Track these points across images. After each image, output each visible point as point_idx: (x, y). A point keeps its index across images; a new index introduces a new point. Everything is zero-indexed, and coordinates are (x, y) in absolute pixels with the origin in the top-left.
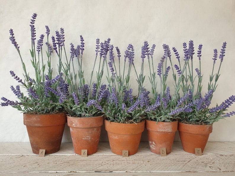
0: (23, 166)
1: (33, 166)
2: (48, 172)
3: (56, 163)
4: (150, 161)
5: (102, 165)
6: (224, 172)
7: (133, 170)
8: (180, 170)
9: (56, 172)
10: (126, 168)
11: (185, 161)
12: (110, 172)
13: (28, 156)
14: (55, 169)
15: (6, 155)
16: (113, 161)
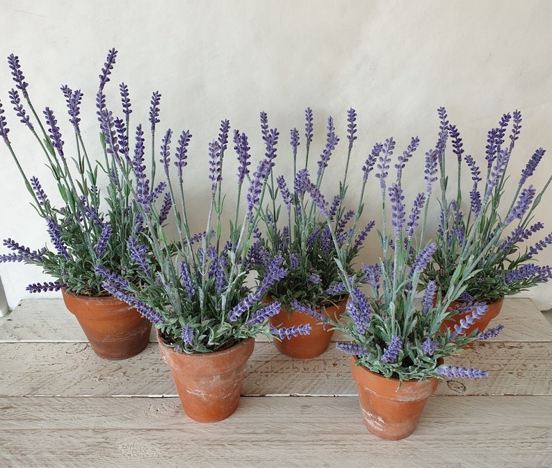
1: (117, 379)
4: (337, 363)
6: (469, 397)
7: (303, 389)
9: (161, 396)
12: (261, 396)
14: (159, 388)
15: (54, 343)
16: (267, 362)
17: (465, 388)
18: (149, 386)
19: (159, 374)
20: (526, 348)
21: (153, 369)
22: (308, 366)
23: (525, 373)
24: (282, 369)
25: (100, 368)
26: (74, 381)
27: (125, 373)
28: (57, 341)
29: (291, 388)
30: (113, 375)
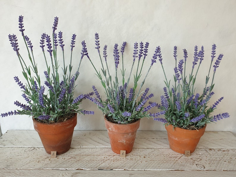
0: (37, 161)
1: (46, 162)
2: (59, 170)
4: (146, 156)
5: (104, 161)
6: (207, 171)
7: (130, 168)
8: (170, 168)
9: (65, 169)
11: (176, 157)
12: (111, 170)
13: (39, 148)
14: (65, 166)
15: (20, 147)
16: (114, 156)
17: (204, 168)
18: (60, 165)
19: (65, 160)
20: (231, 152)
21: (62, 158)
22: (133, 158)
23: (232, 162)
24: (121, 159)
25: (39, 158)
26: (27, 163)
27: (50, 160)
28: (21, 146)
29: (125, 167)
30: (44, 160)
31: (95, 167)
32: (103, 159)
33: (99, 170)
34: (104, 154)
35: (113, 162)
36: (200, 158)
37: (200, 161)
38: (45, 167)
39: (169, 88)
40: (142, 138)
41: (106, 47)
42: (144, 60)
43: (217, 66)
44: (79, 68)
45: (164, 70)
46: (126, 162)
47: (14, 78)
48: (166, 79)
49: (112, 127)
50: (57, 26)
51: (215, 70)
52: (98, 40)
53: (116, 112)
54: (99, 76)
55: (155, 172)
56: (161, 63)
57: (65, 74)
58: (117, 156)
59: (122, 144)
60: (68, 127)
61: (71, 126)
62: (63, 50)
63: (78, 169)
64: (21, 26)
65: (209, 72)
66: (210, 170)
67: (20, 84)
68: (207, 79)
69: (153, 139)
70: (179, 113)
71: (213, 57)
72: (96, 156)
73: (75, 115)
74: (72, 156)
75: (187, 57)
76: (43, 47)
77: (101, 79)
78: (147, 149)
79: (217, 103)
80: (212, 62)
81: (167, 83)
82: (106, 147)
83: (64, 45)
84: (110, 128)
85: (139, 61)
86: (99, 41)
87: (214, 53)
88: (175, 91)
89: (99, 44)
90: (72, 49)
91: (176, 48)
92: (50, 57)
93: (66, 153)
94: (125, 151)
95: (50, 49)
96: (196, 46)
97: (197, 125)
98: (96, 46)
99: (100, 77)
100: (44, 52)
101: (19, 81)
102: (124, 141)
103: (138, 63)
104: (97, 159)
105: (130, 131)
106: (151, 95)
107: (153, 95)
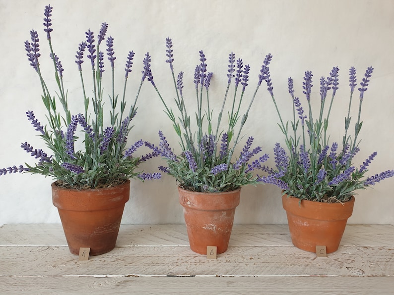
0: (51, 265)
1: (69, 266)
2: (93, 277)
3: (104, 261)
4: (253, 257)
5: (177, 264)
6: (370, 278)
7: (227, 272)
8: (301, 273)
9: (105, 276)
10: (216, 270)
11: (308, 258)
12: (191, 276)
13: (58, 247)
14: (104, 271)
15: (22, 247)
16: (195, 257)
17: (363, 272)
18: (95, 270)
19: (105, 263)
21: (100, 261)
22: (230, 259)
24: (208, 261)
25: (56, 260)
26: (31, 268)
27: (76, 263)
28: (24, 245)
29: (217, 272)
30: (66, 264)
31: (161, 272)
32: (177, 261)
33: (168, 276)
34: (177, 255)
35: (195, 266)
36: (352, 259)
37: (352, 262)
38: (66, 273)
39: (286, 136)
40: (242, 234)
41: (181, 74)
42: (243, 93)
43: (365, 87)
44: (137, 97)
45: (276, 106)
46: (218, 265)
47: (27, 113)
48: (281, 119)
49: (193, 199)
50: (105, 35)
51: (362, 96)
52: (171, 49)
53: (200, 171)
54: (171, 115)
55: (275, 279)
56: (272, 94)
57: (114, 107)
58: (201, 257)
59: (210, 232)
60: (114, 200)
61: (119, 198)
62: (113, 65)
63: (129, 276)
64: (48, 23)
65: (349, 109)
66: (374, 275)
67: (36, 123)
68: (347, 122)
69: (262, 234)
70: (307, 177)
71: (353, 86)
72: (162, 258)
73: (127, 182)
74: (118, 257)
75: (312, 86)
76: (80, 63)
77: (173, 120)
78: (254, 248)
79: (367, 162)
80: (352, 93)
81: (283, 126)
82: (180, 245)
83: (115, 58)
84: (188, 203)
85: (236, 89)
86: (172, 51)
87: (353, 79)
88: (296, 146)
89: (172, 55)
90: (127, 75)
91: (290, 81)
92: (92, 67)
93: (107, 254)
94: (215, 248)
95: (92, 54)
96: (322, 77)
97: (341, 194)
98: (168, 58)
99: (172, 117)
100: (81, 72)
101: (35, 119)
102: (213, 227)
103: (235, 91)
104: (164, 262)
105: (223, 206)
106: (256, 149)
107: (261, 149)
